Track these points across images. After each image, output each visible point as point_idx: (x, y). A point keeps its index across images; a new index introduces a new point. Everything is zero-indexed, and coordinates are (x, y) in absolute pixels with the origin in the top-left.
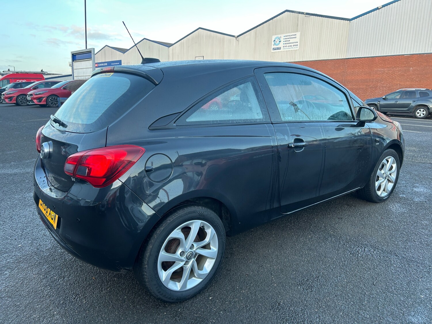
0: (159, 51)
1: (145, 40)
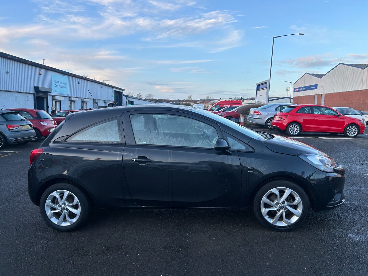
0: (353, 73)
1: (340, 64)
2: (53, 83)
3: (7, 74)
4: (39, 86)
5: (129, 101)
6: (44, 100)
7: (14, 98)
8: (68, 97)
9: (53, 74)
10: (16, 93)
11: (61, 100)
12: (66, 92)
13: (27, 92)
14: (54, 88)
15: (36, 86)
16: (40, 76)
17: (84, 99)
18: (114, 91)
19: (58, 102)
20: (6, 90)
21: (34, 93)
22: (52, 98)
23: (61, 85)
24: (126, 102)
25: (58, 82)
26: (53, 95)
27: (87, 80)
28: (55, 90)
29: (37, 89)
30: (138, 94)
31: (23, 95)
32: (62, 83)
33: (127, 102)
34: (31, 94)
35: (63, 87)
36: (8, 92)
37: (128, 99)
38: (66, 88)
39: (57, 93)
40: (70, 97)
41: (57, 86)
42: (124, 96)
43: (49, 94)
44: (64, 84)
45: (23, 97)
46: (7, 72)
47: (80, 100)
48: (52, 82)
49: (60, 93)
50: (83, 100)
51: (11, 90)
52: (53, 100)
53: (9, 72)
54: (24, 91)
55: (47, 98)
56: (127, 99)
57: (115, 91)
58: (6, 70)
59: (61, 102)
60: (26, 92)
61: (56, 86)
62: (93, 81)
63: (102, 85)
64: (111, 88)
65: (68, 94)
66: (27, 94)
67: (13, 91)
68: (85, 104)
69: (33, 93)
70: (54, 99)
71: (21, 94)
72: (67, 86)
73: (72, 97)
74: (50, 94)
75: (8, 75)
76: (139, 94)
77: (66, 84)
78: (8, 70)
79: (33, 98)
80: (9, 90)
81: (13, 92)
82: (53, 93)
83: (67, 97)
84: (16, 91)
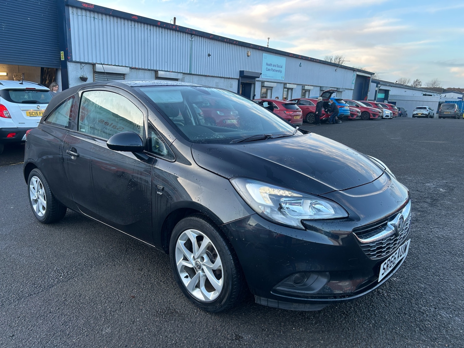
2: (264, 67)
3: (209, 56)
4: (244, 70)
5: (380, 90)
6: (251, 87)
7: (215, 84)
8: (283, 83)
9: (265, 55)
10: (217, 78)
11: (272, 87)
12: (280, 77)
13: (231, 77)
14: (264, 72)
15: (241, 70)
16: (247, 58)
17: (306, 86)
18: (356, 75)
19: (269, 89)
20: (206, 74)
21: (239, 78)
22: (261, 84)
23: (274, 68)
24: (376, 91)
25: (270, 65)
26: (262, 81)
27: (313, 61)
28: (266, 75)
29: (242, 73)
30: (415, 80)
31: (225, 81)
32: (277, 66)
33: (378, 91)
34: (235, 80)
35: (277, 71)
36: (209, 77)
37: (380, 87)
38: (281, 72)
39: (269, 78)
40: (285, 84)
41: (269, 70)
42: (372, 82)
43: (257, 79)
44: (278, 66)
45: (225, 83)
46: (209, 54)
47: (300, 87)
48: (263, 65)
49: (272, 78)
50: (303, 87)
51: (212, 75)
52: (263, 87)
53: (210, 54)
54: (226, 76)
55: (254, 84)
56: (377, 86)
57: (358, 76)
58: (208, 53)
59: (272, 89)
60: (229, 77)
61: (267, 69)
62: (322, 62)
63: (335, 68)
64: (352, 71)
65: (284, 79)
66: (230, 79)
67: (214, 75)
68: (307, 93)
69: (237, 78)
70: (263, 85)
71: (223, 79)
72: (283, 70)
73: (289, 83)
74: (259, 80)
75: (210, 58)
76: (417, 80)
77: (281, 67)
78: (210, 52)
79: (237, 84)
80: (210, 75)
81: (214, 78)
82: (262, 78)
83: (281, 83)
84: (218, 76)
